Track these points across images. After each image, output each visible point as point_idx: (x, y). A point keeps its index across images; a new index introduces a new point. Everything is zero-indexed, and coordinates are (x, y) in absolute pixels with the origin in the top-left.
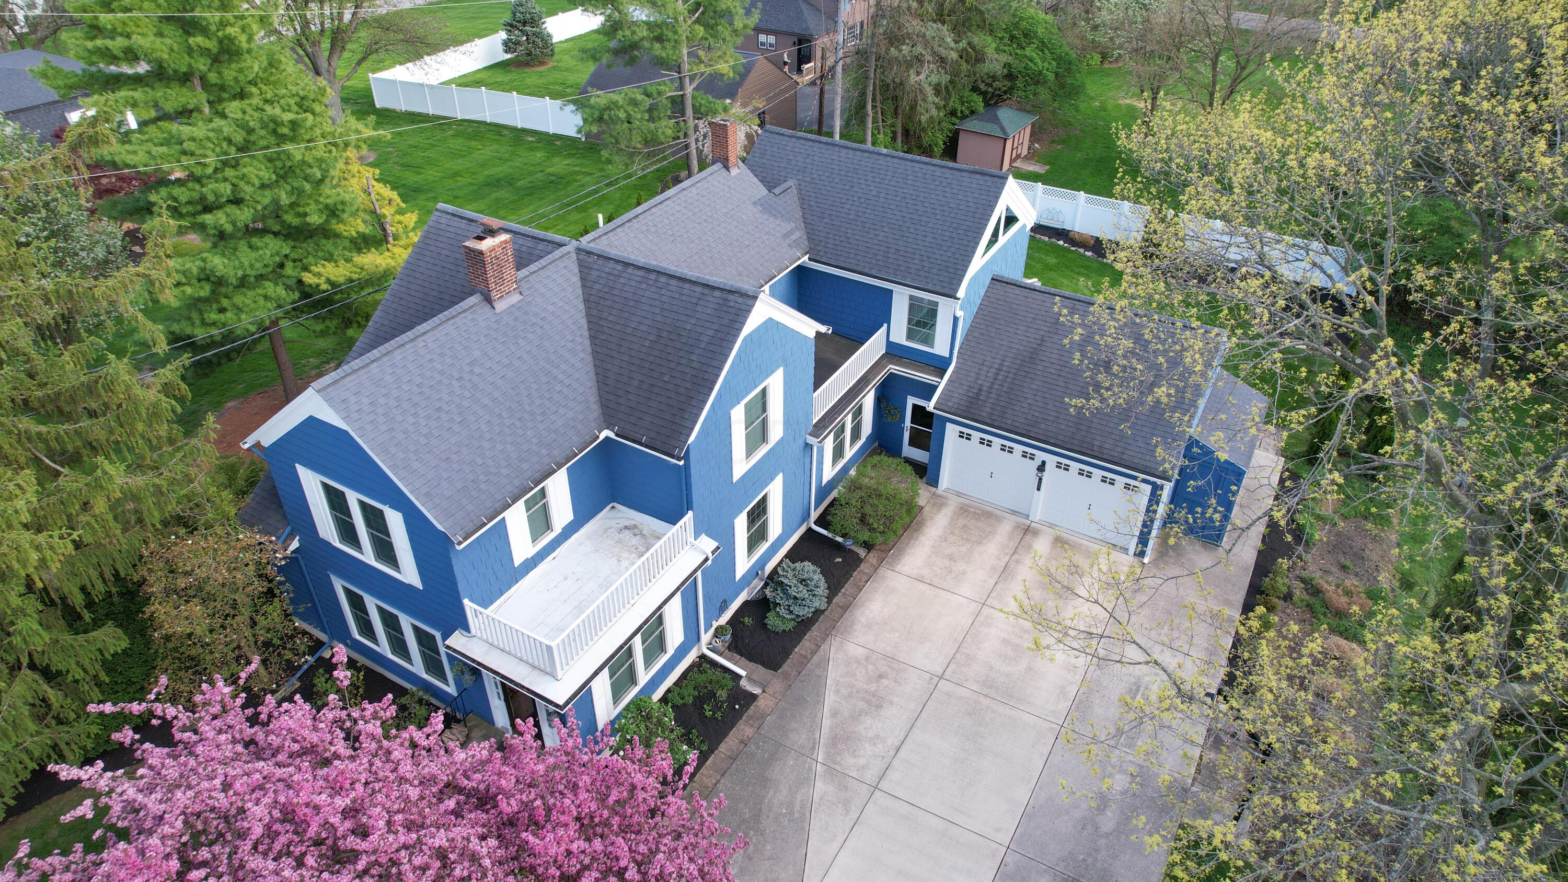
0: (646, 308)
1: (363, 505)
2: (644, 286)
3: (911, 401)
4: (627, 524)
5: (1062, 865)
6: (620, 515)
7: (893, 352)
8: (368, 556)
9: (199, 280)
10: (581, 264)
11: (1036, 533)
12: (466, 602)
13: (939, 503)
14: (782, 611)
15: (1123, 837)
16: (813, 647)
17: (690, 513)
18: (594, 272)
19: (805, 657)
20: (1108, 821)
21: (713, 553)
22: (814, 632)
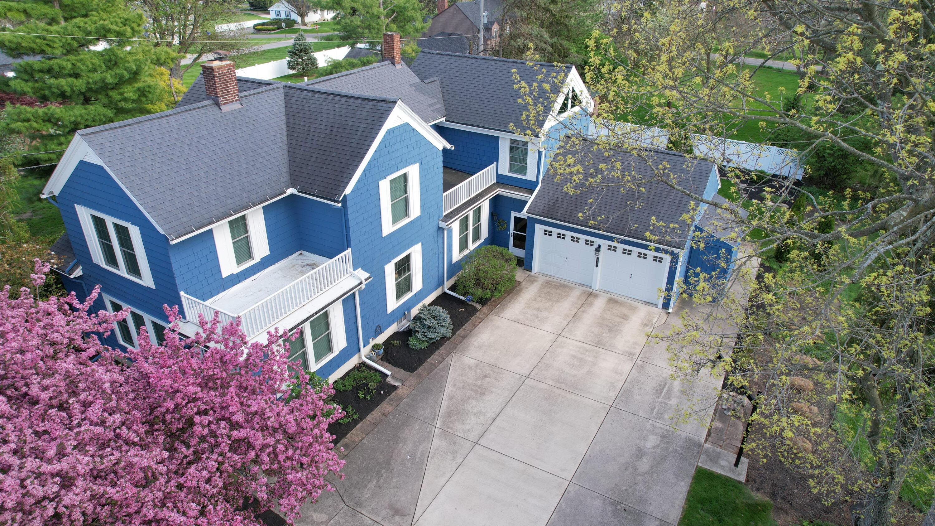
0: (325, 115)
1: (116, 226)
2: (324, 103)
3: (513, 214)
4: (309, 263)
5: (610, 493)
6: (305, 258)
7: (502, 181)
8: (123, 271)
9: (44, 121)
10: (286, 95)
11: (596, 296)
12: (182, 293)
13: (532, 280)
14: (419, 336)
15: (655, 475)
16: (440, 359)
17: (349, 250)
18: (294, 99)
19: (434, 365)
20: (644, 465)
21: (366, 280)
22: (442, 350)
